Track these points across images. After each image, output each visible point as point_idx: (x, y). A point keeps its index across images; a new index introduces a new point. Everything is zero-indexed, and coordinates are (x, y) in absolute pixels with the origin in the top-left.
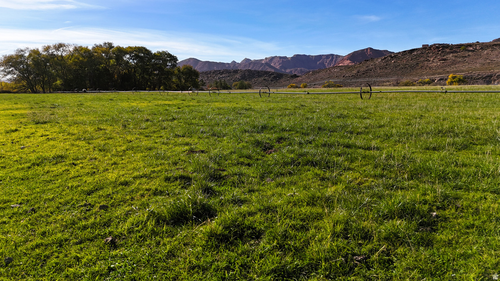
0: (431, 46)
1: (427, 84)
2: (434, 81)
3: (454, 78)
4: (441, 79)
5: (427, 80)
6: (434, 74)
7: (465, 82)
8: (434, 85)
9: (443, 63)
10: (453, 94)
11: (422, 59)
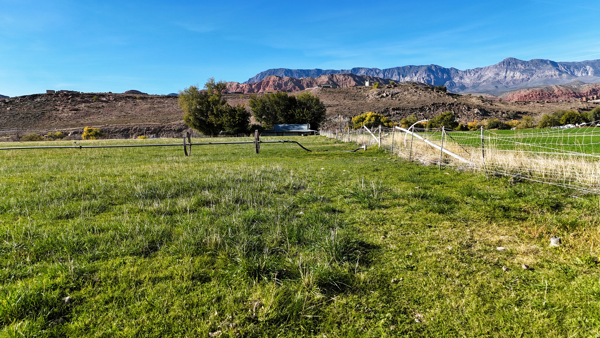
0: (58, 93)
1: (58, 138)
2: (68, 135)
3: (90, 131)
4: (75, 133)
5: (58, 133)
6: (66, 126)
7: (103, 135)
8: (68, 140)
9: (75, 114)
10: (90, 149)
11: (48, 108)
